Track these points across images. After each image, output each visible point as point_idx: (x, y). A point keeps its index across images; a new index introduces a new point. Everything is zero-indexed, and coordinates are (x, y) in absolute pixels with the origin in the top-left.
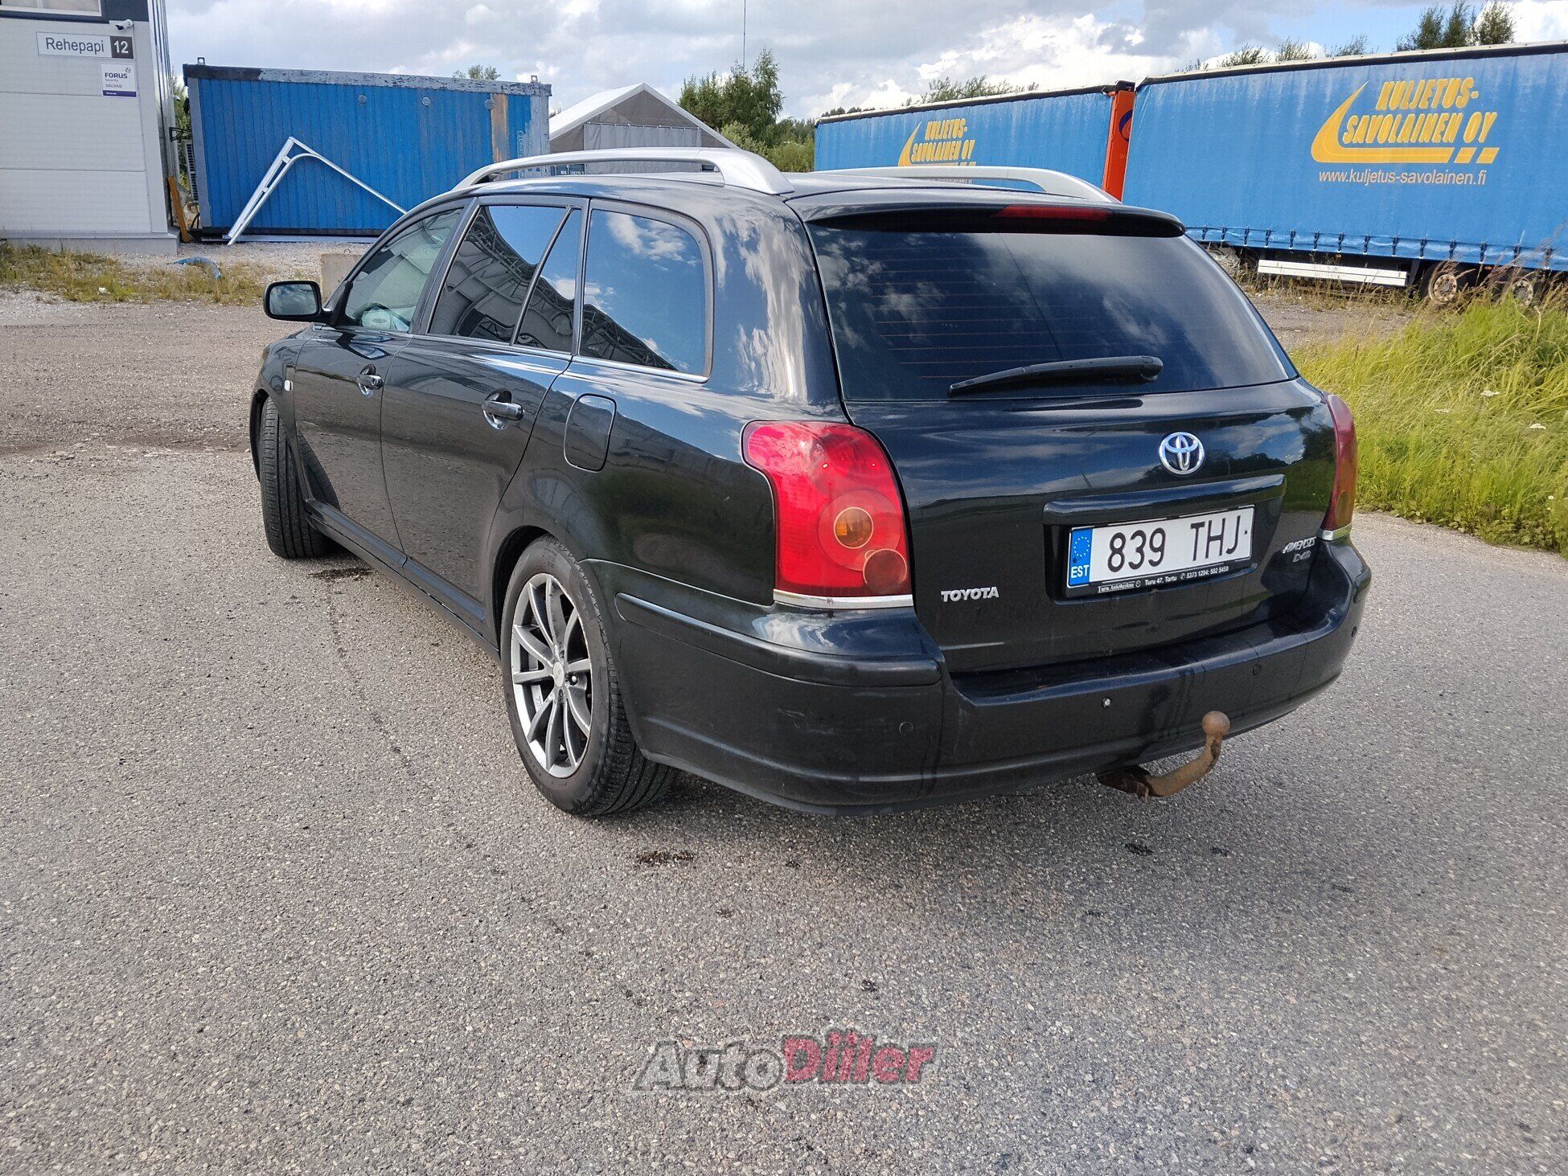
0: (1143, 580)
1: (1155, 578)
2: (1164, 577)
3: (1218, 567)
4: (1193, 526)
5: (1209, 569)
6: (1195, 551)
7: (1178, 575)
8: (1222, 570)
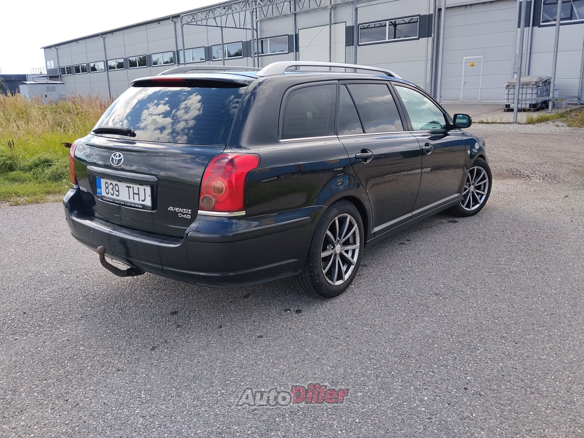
0: (114, 200)
1: (118, 201)
2: (120, 201)
3: (138, 205)
4: (127, 187)
5: (135, 204)
6: (129, 195)
7: (125, 202)
8: (139, 206)
